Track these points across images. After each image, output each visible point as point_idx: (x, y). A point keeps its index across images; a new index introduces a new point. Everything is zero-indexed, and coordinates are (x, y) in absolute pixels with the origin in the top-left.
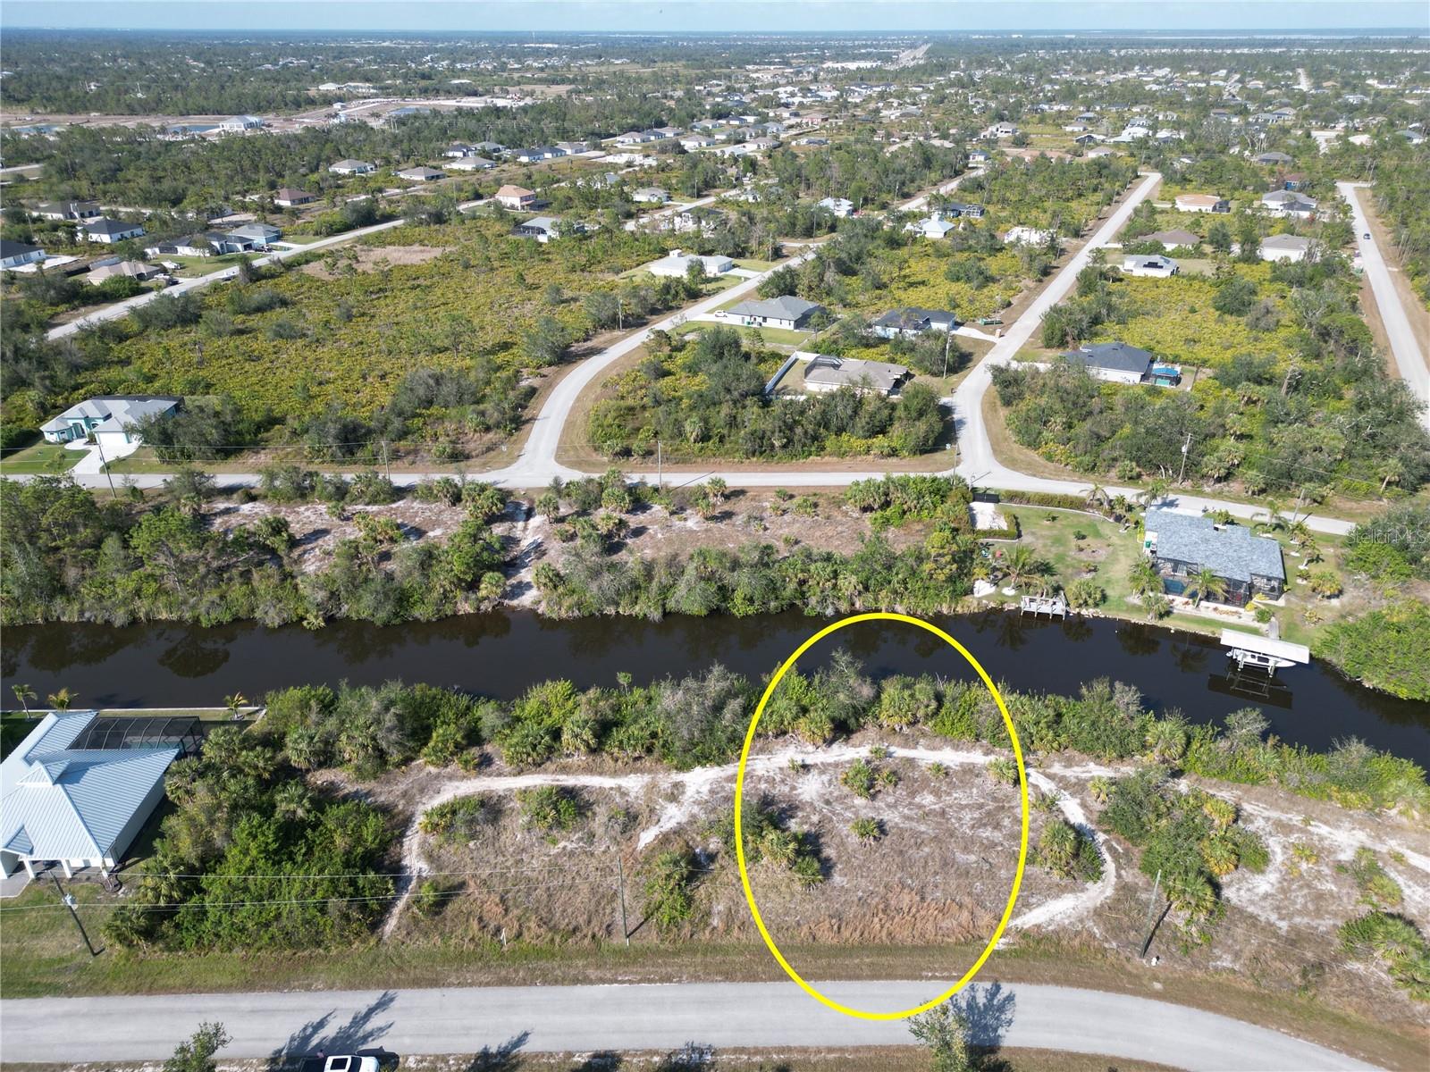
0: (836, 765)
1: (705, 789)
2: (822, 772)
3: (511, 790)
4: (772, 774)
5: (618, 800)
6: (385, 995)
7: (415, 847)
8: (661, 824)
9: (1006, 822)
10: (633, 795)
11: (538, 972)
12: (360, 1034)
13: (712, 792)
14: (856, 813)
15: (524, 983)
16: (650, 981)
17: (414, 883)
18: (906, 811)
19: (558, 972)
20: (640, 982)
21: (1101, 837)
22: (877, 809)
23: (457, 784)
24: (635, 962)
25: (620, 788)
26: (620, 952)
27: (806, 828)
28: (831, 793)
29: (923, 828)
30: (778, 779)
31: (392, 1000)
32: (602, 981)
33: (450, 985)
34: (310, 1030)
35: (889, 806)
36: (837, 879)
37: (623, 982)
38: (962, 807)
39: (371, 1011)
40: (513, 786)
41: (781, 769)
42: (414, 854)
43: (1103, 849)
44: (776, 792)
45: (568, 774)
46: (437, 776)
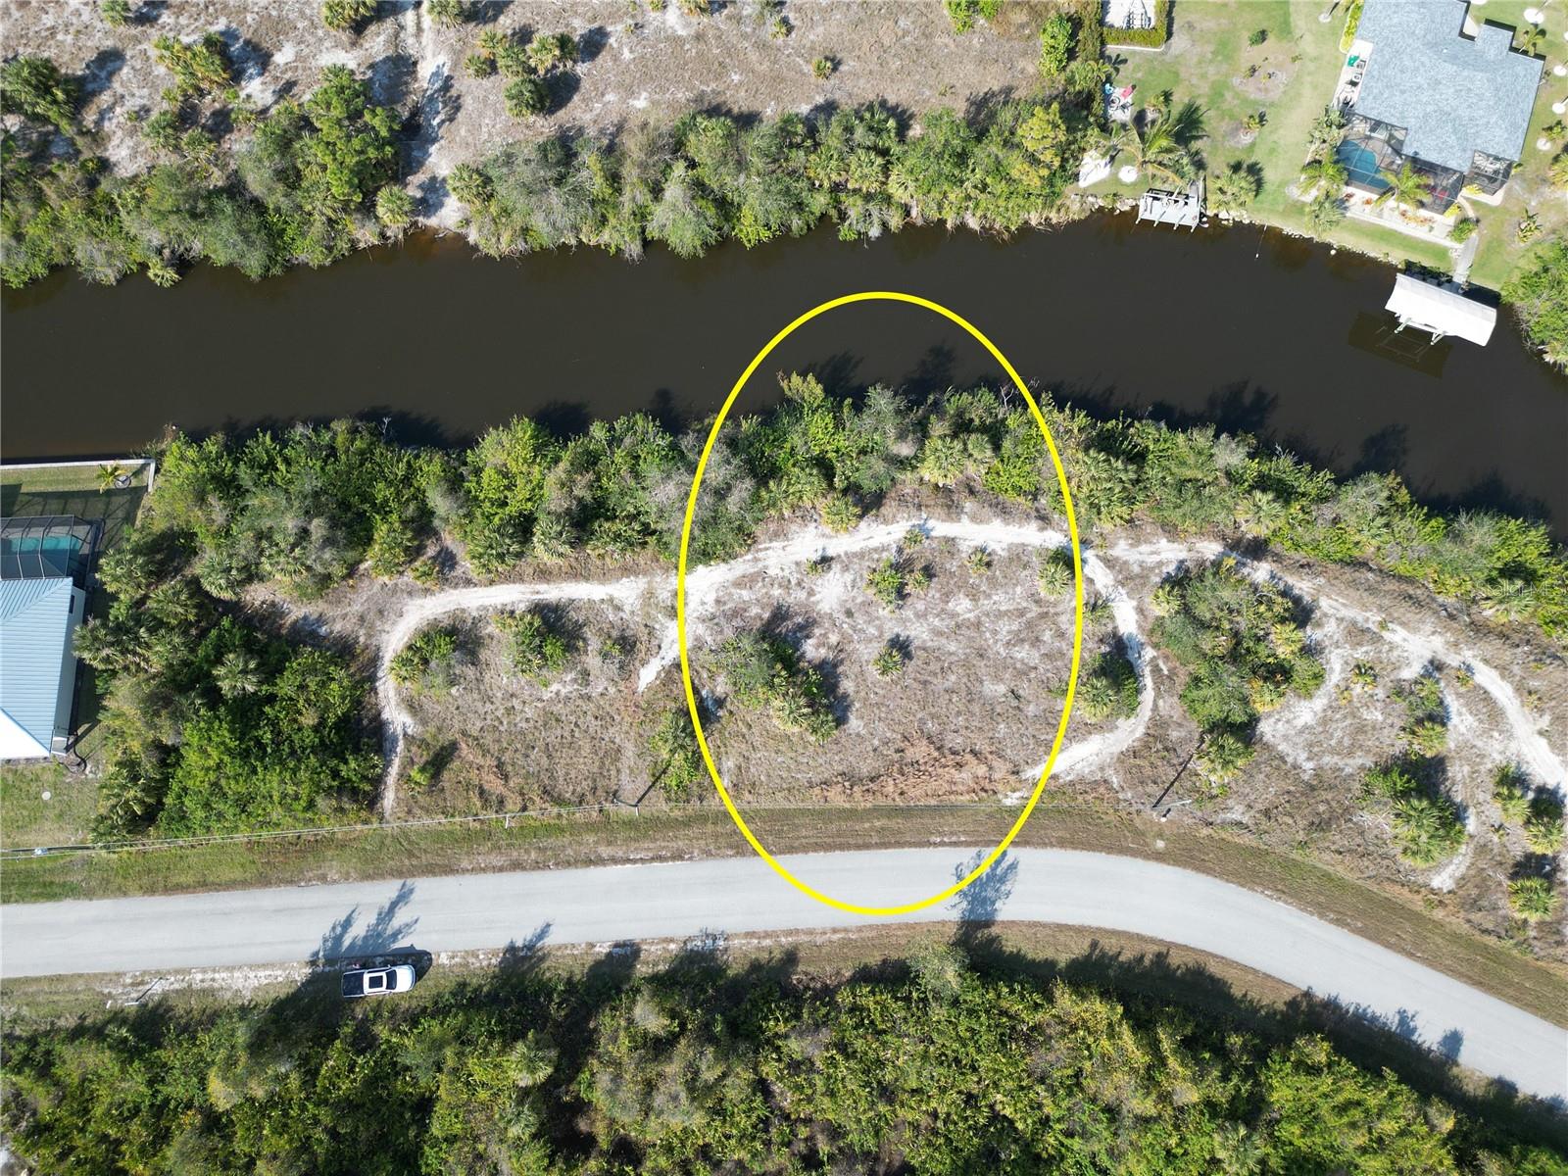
0: (861, 555)
1: (711, 598)
2: (846, 568)
3: (486, 608)
4: (786, 573)
5: (611, 617)
6: (404, 885)
7: (392, 693)
8: (662, 652)
9: (1047, 636)
10: (627, 608)
11: (549, 853)
12: (389, 932)
13: (718, 602)
14: (880, 629)
15: (537, 866)
16: (661, 859)
17: (401, 744)
18: (937, 622)
19: (569, 851)
20: (652, 859)
21: (1149, 653)
22: (904, 621)
23: (418, 601)
24: (645, 836)
25: (611, 600)
26: (630, 824)
27: (823, 652)
28: (854, 599)
29: (952, 647)
30: (794, 582)
31: (411, 891)
32: (614, 861)
33: (465, 871)
34: (339, 930)
35: (918, 616)
36: (854, 723)
37: (634, 861)
38: (1000, 615)
39: (394, 905)
40: (487, 602)
41: (797, 564)
42: (393, 703)
43: (1147, 671)
44: (791, 600)
45: (548, 582)
46: (395, 590)
